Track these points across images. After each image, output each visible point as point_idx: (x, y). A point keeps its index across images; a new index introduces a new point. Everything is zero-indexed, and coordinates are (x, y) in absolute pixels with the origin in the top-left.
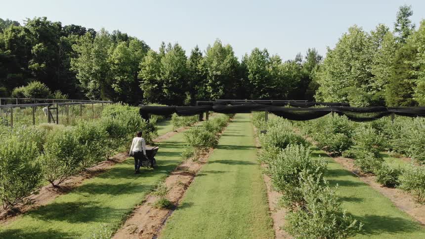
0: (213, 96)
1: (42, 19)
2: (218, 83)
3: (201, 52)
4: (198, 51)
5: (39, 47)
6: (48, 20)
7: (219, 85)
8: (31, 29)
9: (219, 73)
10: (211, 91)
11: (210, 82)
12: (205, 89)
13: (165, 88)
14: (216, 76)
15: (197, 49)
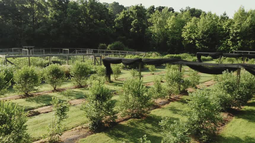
0: (232, 48)
1: (140, 5)
2: (238, 38)
3: (228, 16)
4: (226, 16)
5: (136, 21)
6: (142, 5)
7: (238, 40)
8: (134, 12)
9: (239, 31)
10: (231, 45)
11: (231, 37)
12: (227, 43)
13: (197, 43)
14: (236, 33)
15: (225, 14)
